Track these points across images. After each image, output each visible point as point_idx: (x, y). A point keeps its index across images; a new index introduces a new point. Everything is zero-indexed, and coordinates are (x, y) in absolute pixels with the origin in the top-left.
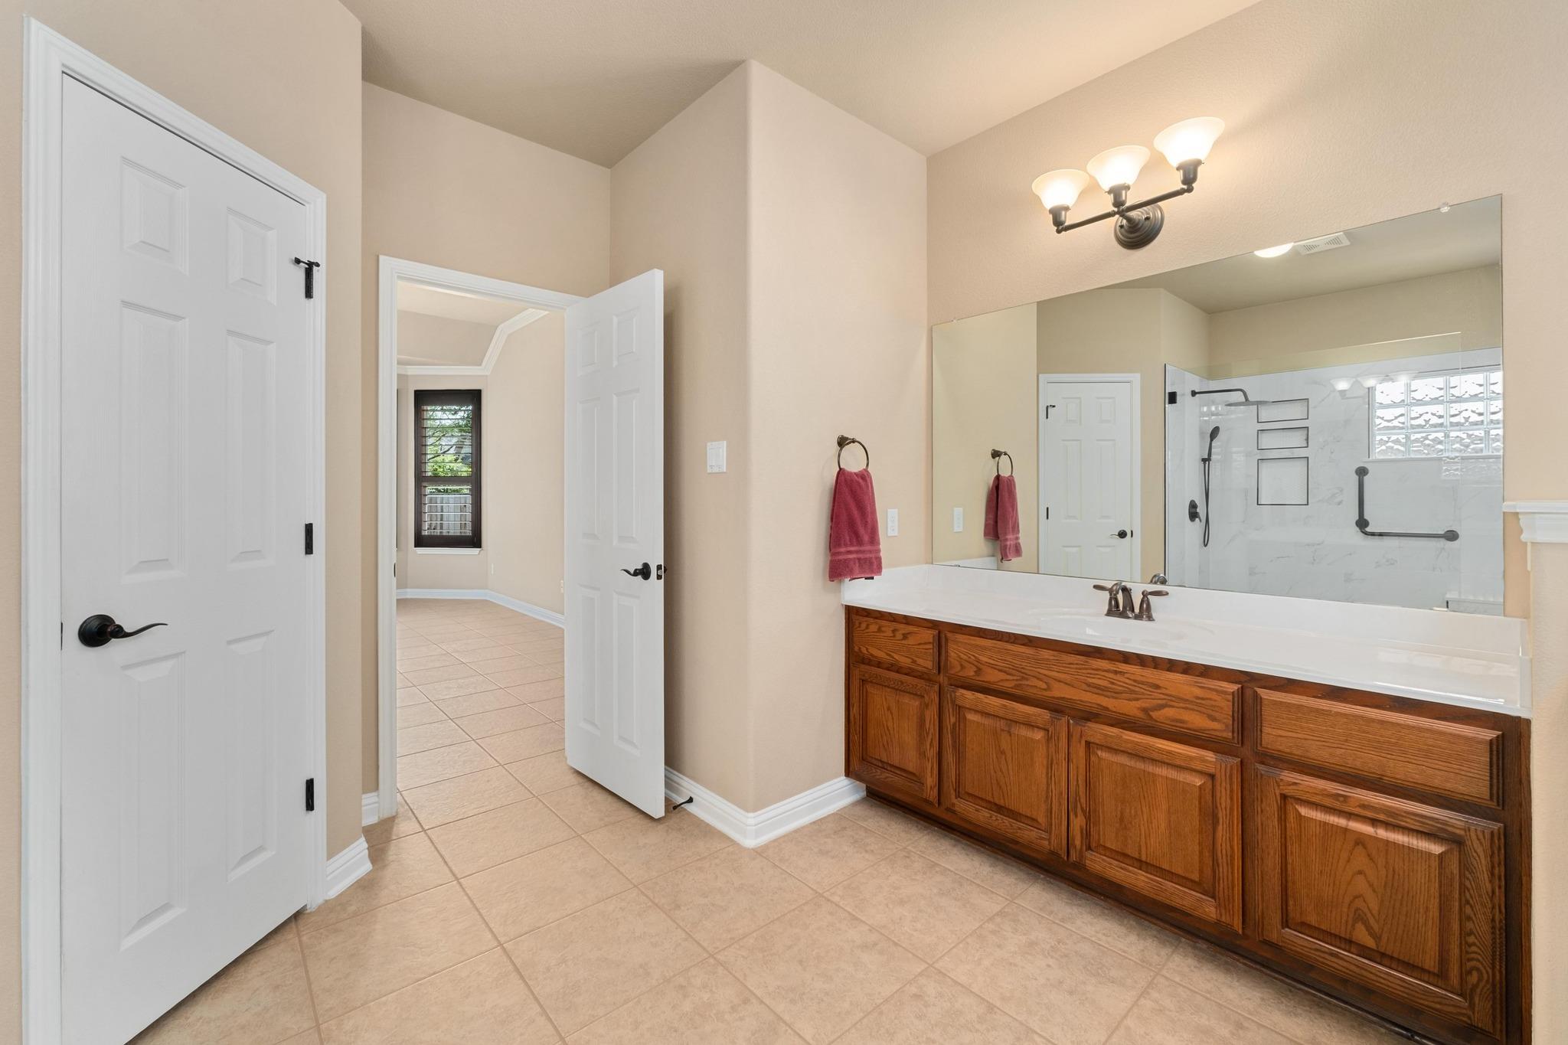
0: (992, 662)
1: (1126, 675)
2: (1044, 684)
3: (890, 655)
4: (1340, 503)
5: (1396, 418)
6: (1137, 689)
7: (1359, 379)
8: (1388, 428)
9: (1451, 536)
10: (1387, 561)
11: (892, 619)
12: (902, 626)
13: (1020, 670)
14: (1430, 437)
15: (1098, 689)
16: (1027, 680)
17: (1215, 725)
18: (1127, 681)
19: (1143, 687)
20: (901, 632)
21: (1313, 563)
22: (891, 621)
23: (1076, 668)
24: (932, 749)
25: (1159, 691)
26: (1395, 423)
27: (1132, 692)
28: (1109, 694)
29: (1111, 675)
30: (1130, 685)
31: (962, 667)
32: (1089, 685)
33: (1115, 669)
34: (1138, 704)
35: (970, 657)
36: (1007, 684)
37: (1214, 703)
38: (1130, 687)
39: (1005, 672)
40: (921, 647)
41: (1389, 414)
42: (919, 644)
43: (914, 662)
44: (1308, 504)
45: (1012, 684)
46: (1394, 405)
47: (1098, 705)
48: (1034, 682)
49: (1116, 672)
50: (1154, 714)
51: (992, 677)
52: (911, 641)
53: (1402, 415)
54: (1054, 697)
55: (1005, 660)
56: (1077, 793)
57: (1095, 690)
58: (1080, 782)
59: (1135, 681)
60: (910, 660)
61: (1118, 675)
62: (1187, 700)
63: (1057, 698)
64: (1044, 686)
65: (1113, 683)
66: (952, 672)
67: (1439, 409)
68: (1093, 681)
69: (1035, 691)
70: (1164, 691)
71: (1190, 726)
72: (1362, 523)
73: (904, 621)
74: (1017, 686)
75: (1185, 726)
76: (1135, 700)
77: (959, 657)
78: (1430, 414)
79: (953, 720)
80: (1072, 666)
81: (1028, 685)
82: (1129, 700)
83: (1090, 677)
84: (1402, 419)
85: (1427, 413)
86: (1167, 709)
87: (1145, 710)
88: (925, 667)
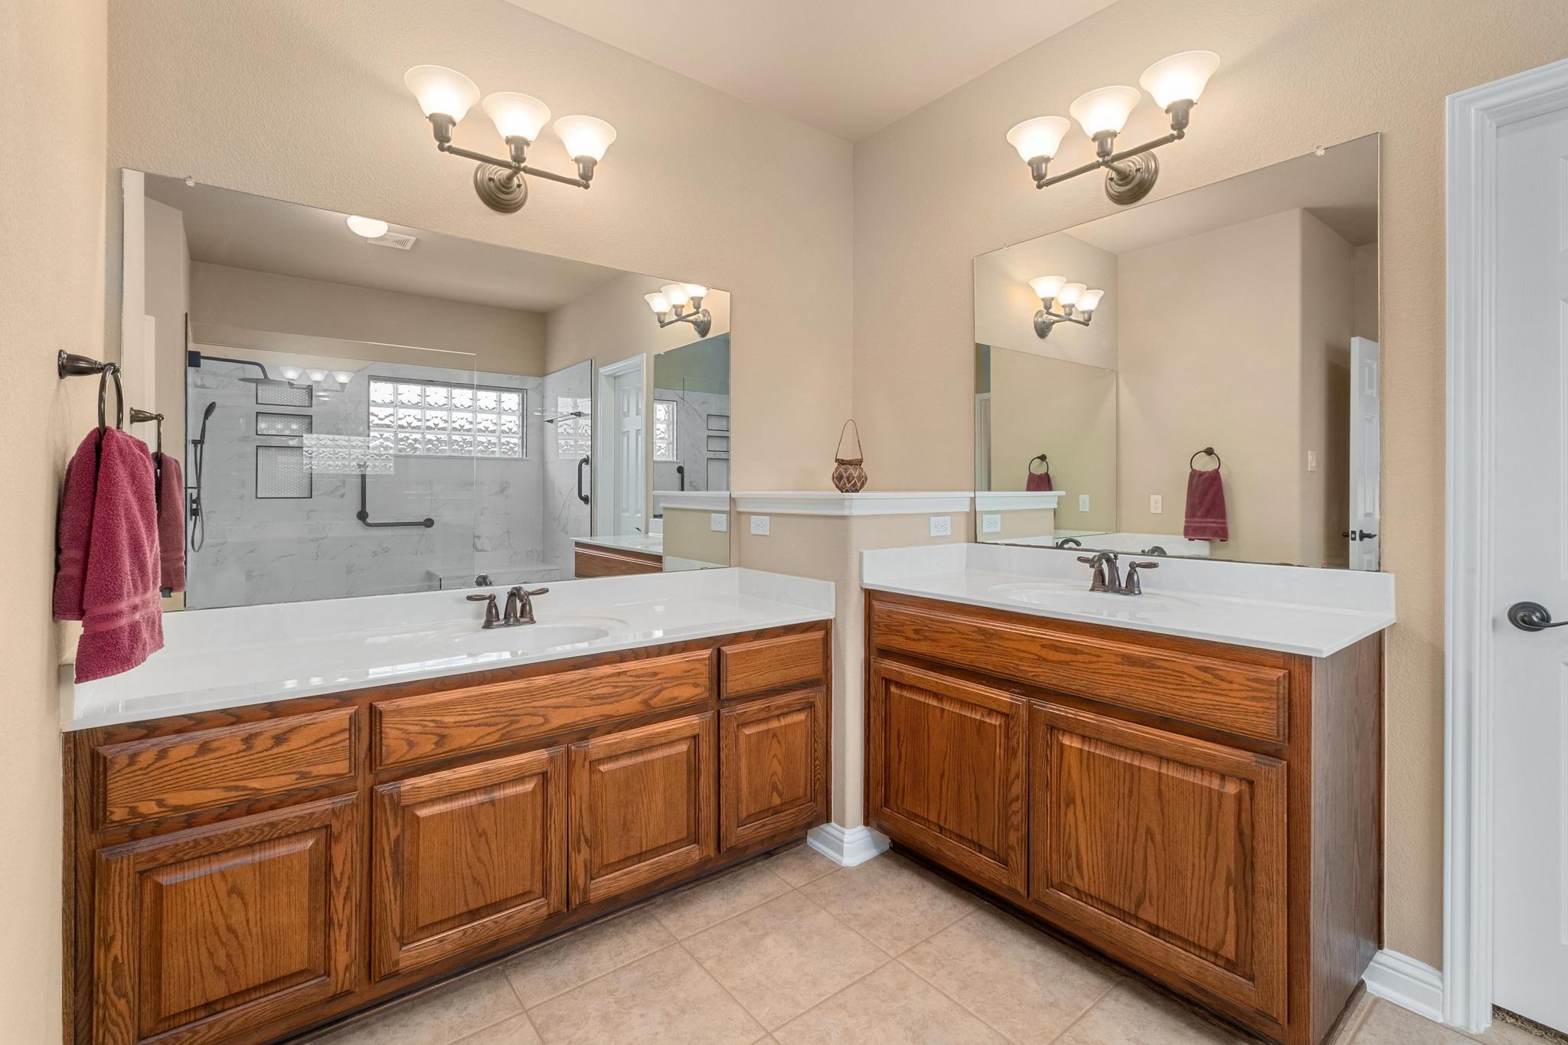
0: (465, 718)
1: (629, 674)
2: (540, 718)
3: (236, 788)
4: (343, 496)
5: (386, 417)
6: (639, 683)
7: (306, 371)
8: (382, 426)
9: (429, 523)
10: (383, 550)
11: (234, 719)
12: (267, 724)
13: (507, 713)
14: (412, 437)
15: (601, 698)
16: (518, 722)
17: (699, 690)
18: (631, 679)
19: (644, 679)
20: (267, 735)
21: (316, 559)
22: (232, 724)
23: (579, 685)
24: (349, 903)
25: (657, 678)
26: (387, 421)
27: (636, 687)
28: (613, 699)
29: (614, 679)
30: (633, 681)
31: (411, 744)
32: (591, 699)
33: (618, 671)
34: (639, 698)
35: (425, 726)
36: (487, 740)
37: (697, 672)
38: (632, 684)
39: (486, 725)
40: (323, 743)
41: (382, 412)
42: (318, 741)
43: (304, 776)
44: (311, 497)
45: (497, 736)
46: (384, 405)
47: (603, 715)
48: (526, 721)
49: (619, 674)
50: (653, 702)
51: (464, 739)
52: (296, 742)
53: (391, 415)
54: (553, 730)
55: (486, 709)
56: (581, 826)
57: (600, 701)
58: (584, 811)
59: (636, 676)
60: (294, 777)
61: (621, 676)
62: (678, 677)
63: (557, 728)
64: (541, 720)
65: (616, 687)
66: (391, 761)
67: (418, 413)
68: (598, 691)
69: (528, 732)
70: (660, 676)
71: (681, 699)
72: (362, 515)
73: (268, 714)
74: (502, 738)
75: (677, 701)
76: (636, 696)
77: (405, 731)
78: (412, 417)
79: (394, 834)
80: (574, 684)
81: (515, 730)
82: (632, 698)
83: (593, 689)
84: (391, 418)
85: (409, 416)
86: (663, 692)
87: (645, 702)
88: (328, 776)
